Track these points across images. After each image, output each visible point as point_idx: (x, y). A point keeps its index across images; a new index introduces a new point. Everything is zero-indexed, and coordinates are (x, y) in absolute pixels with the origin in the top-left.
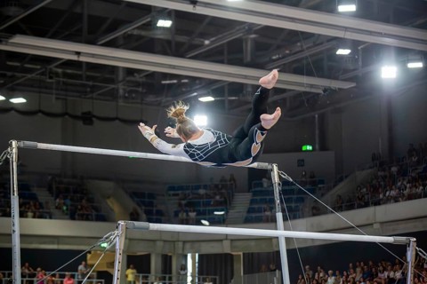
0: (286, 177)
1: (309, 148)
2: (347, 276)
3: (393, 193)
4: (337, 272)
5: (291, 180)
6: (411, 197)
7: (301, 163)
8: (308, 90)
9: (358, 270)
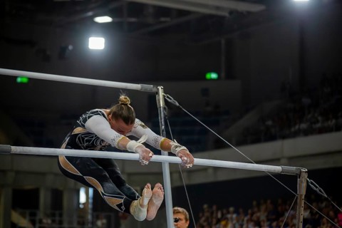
0: (172, 100)
1: (214, 76)
2: (252, 215)
3: (304, 126)
4: (241, 210)
5: (177, 104)
6: (321, 131)
7: (205, 92)
8: (213, 12)
9: (263, 208)
